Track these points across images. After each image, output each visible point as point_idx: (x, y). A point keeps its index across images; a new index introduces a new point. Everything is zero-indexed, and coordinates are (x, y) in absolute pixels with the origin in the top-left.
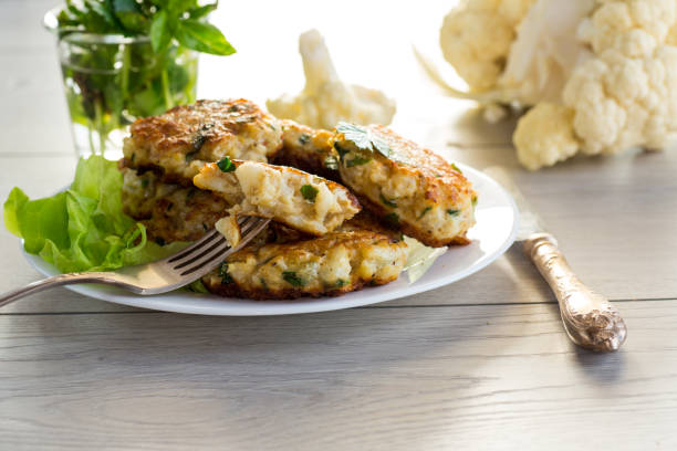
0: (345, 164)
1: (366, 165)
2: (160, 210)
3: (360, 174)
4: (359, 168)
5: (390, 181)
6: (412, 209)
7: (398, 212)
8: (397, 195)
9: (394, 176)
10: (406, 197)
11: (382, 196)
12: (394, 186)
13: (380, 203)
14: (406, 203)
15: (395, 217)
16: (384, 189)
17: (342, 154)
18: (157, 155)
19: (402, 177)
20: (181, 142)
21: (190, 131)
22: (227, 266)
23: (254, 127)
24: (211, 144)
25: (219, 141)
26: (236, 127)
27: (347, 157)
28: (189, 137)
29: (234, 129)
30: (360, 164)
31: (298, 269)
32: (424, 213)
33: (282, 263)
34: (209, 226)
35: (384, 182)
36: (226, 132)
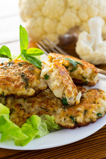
0: (70, 71)
1: (78, 70)
2: (19, 108)
3: (76, 73)
4: (76, 71)
6: (91, 78)
7: (87, 80)
9: (85, 70)
10: (89, 75)
11: (83, 77)
12: (86, 72)
14: (89, 76)
15: (87, 81)
16: (84, 75)
17: (67, 67)
18: (14, 91)
19: (87, 69)
20: (22, 83)
21: (19, 78)
22: (76, 119)
23: (37, 70)
24: (32, 81)
25: (33, 79)
26: (32, 72)
27: (70, 69)
28: (21, 81)
29: (32, 73)
30: (76, 70)
31: (100, 111)
32: (94, 77)
33: (94, 111)
34: (44, 108)
35: (83, 73)
36: (30, 75)
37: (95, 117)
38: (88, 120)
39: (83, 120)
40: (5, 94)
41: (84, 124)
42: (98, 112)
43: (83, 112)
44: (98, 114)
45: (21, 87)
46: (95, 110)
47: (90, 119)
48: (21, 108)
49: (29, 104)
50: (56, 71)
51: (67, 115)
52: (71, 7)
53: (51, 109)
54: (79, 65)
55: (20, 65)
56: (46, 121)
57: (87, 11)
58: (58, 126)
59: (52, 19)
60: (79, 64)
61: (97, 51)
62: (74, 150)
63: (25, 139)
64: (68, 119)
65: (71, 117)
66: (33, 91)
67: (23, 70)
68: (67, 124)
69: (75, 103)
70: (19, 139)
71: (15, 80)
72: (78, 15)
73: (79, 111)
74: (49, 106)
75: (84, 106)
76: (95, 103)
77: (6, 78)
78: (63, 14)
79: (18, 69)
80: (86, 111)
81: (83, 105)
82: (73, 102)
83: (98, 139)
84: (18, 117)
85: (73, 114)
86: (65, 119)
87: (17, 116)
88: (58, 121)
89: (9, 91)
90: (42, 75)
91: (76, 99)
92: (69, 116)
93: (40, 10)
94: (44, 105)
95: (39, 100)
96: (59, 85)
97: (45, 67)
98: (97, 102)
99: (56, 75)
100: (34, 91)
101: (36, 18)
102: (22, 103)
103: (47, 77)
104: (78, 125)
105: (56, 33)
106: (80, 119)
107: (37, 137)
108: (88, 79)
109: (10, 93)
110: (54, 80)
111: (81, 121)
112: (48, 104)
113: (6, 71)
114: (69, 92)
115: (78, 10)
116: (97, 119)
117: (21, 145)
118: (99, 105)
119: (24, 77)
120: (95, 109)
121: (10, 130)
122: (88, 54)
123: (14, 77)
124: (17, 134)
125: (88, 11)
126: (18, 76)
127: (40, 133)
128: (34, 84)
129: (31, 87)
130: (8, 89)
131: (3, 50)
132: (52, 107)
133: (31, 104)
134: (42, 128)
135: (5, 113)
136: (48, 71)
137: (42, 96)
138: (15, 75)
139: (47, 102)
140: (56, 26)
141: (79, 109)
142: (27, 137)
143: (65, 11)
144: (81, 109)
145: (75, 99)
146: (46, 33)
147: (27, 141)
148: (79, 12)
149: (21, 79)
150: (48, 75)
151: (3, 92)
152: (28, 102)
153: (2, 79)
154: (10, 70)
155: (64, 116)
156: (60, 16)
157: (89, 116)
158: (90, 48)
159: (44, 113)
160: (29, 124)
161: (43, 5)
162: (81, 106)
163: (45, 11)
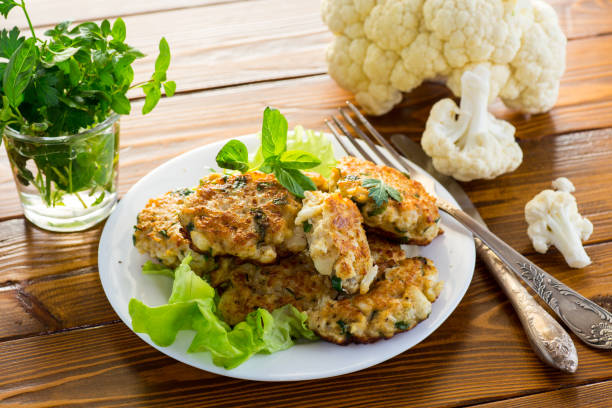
0: (366, 215)
1: (384, 213)
2: (241, 282)
3: (381, 220)
4: (380, 216)
5: (402, 218)
6: (416, 231)
7: (408, 235)
8: (408, 225)
9: (403, 213)
10: (413, 224)
11: (397, 229)
12: (405, 220)
13: (396, 232)
14: (413, 227)
15: (406, 238)
16: (399, 225)
17: (360, 206)
18: (233, 248)
19: (408, 212)
20: (251, 236)
21: (249, 221)
22: (349, 328)
23: (291, 206)
24: (273, 232)
25: (278, 228)
26: (279, 210)
27: (367, 209)
28: (252, 229)
29: (278, 212)
30: (380, 213)
31: (404, 318)
32: (425, 230)
33: (391, 317)
34: (293, 290)
35: (398, 220)
36: (275, 216)
37: (391, 329)
38: (375, 334)
39: (365, 332)
40: (214, 254)
41: (366, 338)
42: (400, 318)
43: (369, 314)
44: (398, 325)
45: (249, 243)
46: (394, 315)
47: (380, 333)
48: (247, 283)
49: (263, 277)
50: (327, 218)
51: (335, 316)
52: (430, 32)
53: (308, 295)
54: (390, 201)
55: (261, 188)
56: (290, 319)
57: (465, 47)
58: (312, 334)
59: (384, 51)
60: (392, 199)
61: (464, 155)
62: (338, 389)
63: (232, 356)
64: (334, 325)
65: (341, 323)
66: (271, 256)
67: (262, 201)
68: (330, 334)
69: (358, 290)
70: (221, 356)
71: (240, 225)
72: (442, 53)
73: (359, 311)
74: (303, 288)
75: (375, 301)
76: (401, 295)
77: (223, 218)
78: (408, 45)
79: (251, 198)
80: (375, 312)
81: (374, 297)
82: (354, 288)
83: (396, 373)
84: (236, 302)
85: (346, 315)
86: (328, 324)
87: (235, 299)
88: (313, 324)
89: (223, 248)
90: (298, 221)
91: (363, 281)
92: (337, 319)
93: (362, 23)
94: (293, 285)
95: (287, 272)
96: (325, 250)
97: (310, 202)
98: (406, 295)
99: (325, 226)
100: (275, 255)
101: (351, 40)
102: (251, 272)
103: (307, 226)
104: (352, 340)
105: (389, 84)
106: (357, 329)
107: (265, 352)
108: (411, 233)
109: (223, 252)
110: (318, 238)
111: (360, 333)
112: (302, 284)
113: (226, 201)
114: (346, 269)
115: (444, 42)
116: (396, 333)
117: (226, 367)
118: (409, 302)
119: (260, 222)
120: (394, 311)
121: (209, 333)
122: (445, 157)
123: (240, 218)
124: (220, 344)
125: (467, 47)
126: (249, 216)
127: (270, 346)
128: (279, 238)
129: (271, 243)
130: (221, 243)
131: (231, 149)
132: (310, 291)
133: (268, 278)
134: (279, 334)
135: (205, 296)
136: (311, 215)
137: (294, 264)
138: (244, 212)
139: (302, 278)
140: (392, 69)
141: (363, 306)
142: (238, 352)
143: (414, 39)
144: (366, 306)
145: (359, 283)
146: (368, 80)
147: (238, 360)
148: (447, 46)
149: (253, 223)
150: (310, 222)
151: (211, 249)
152: (262, 273)
153: (214, 219)
154: (236, 197)
155: (327, 316)
156: (402, 48)
157: (377, 326)
158: (450, 143)
159: (290, 302)
160: (251, 325)
161: (368, 15)
162: (369, 299)
163: (371, 28)
